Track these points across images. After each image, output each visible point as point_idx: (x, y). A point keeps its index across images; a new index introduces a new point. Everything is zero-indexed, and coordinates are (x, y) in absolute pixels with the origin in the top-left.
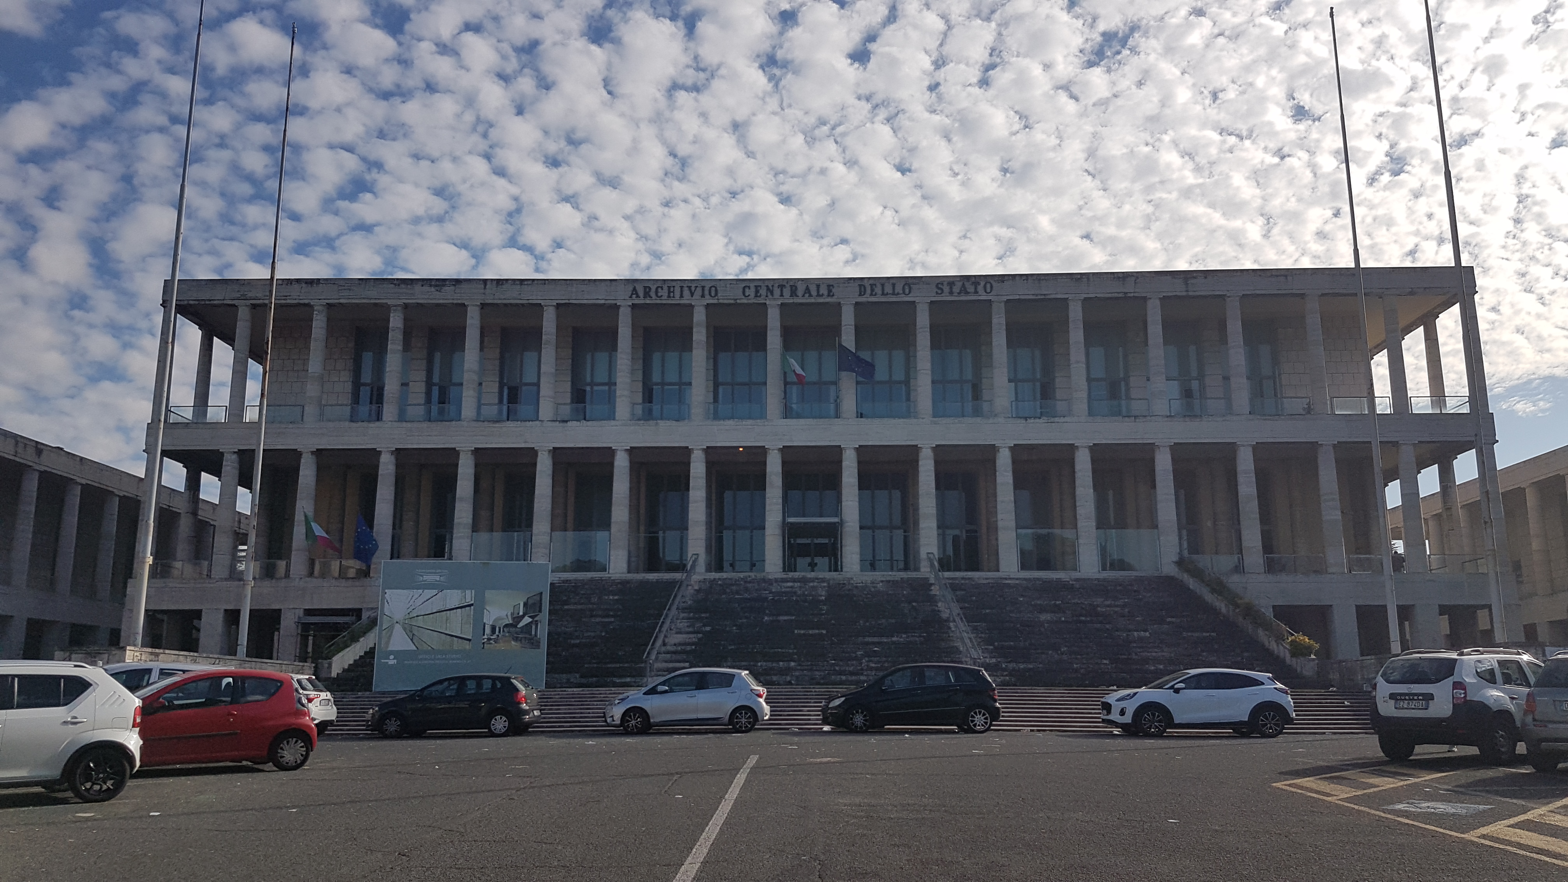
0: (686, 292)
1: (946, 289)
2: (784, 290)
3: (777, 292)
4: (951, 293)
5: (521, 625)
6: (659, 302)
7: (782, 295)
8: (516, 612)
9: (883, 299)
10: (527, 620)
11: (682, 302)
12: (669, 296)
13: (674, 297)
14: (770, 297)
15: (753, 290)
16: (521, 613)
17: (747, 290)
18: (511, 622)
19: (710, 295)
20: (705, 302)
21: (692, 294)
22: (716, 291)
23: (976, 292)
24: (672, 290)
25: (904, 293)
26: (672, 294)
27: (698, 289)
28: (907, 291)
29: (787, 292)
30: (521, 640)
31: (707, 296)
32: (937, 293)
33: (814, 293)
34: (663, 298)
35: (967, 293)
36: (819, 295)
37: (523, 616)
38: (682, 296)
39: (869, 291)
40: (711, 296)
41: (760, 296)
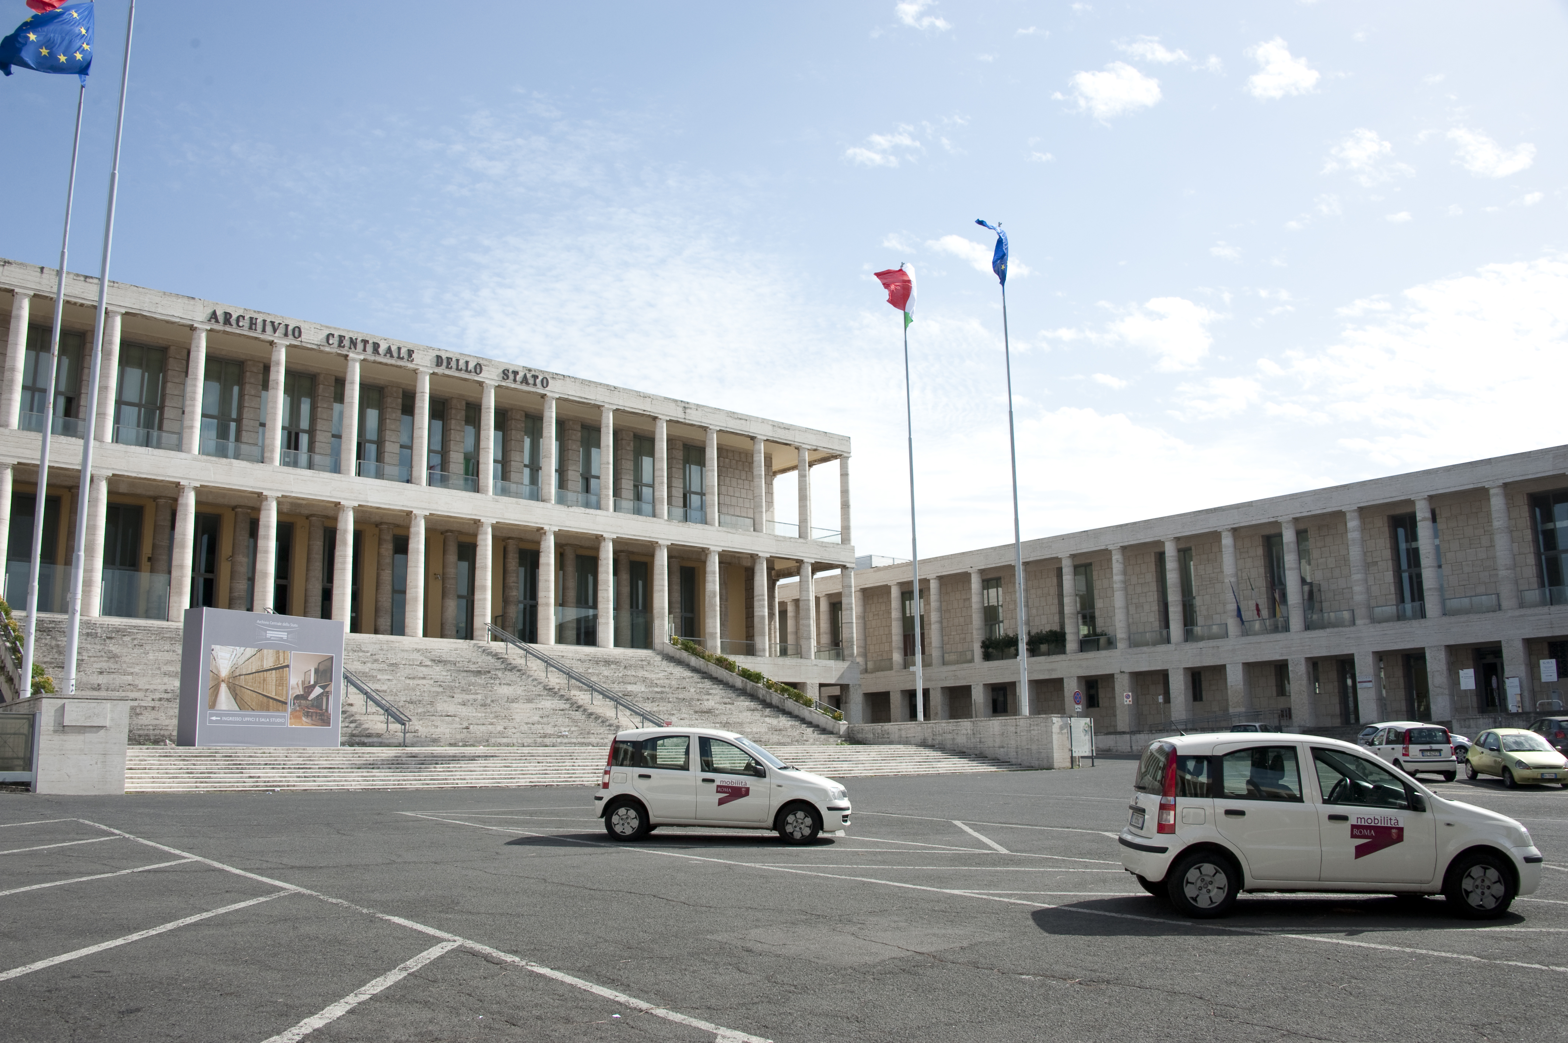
0: (269, 328)
1: (511, 376)
2: (367, 345)
3: (360, 346)
4: (515, 380)
5: (313, 696)
6: (238, 331)
7: (364, 350)
8: (307, 680)
9: (457, 374)
10: (318, 691)
11: (262, 336)
12: (251, 328)
13: (256, 330)
14: (353, 349)
15: (336, 339)
16: (312, 682)
17: (331, 337)
18: (302, 693)
19: (294, 334)
20: (287, 343)
21: (275, 331)
22: (300, 332)
23: (535, 384)
24: (254, 322)
25: (476, 372)
26: (254, 327)
27: (281, 326)
28: (478, 371)
29: (369, 348)
30: (312, 716)
31: (290, 337)
32: (503, 378)
33: (395, 354)
34: (244, 328)
35: (527, 383)
36: (399, 357)
37: (314, 686)
38: (264, 330)
39: (445, 364)
40: (295, 337)
41: (344, 347)
